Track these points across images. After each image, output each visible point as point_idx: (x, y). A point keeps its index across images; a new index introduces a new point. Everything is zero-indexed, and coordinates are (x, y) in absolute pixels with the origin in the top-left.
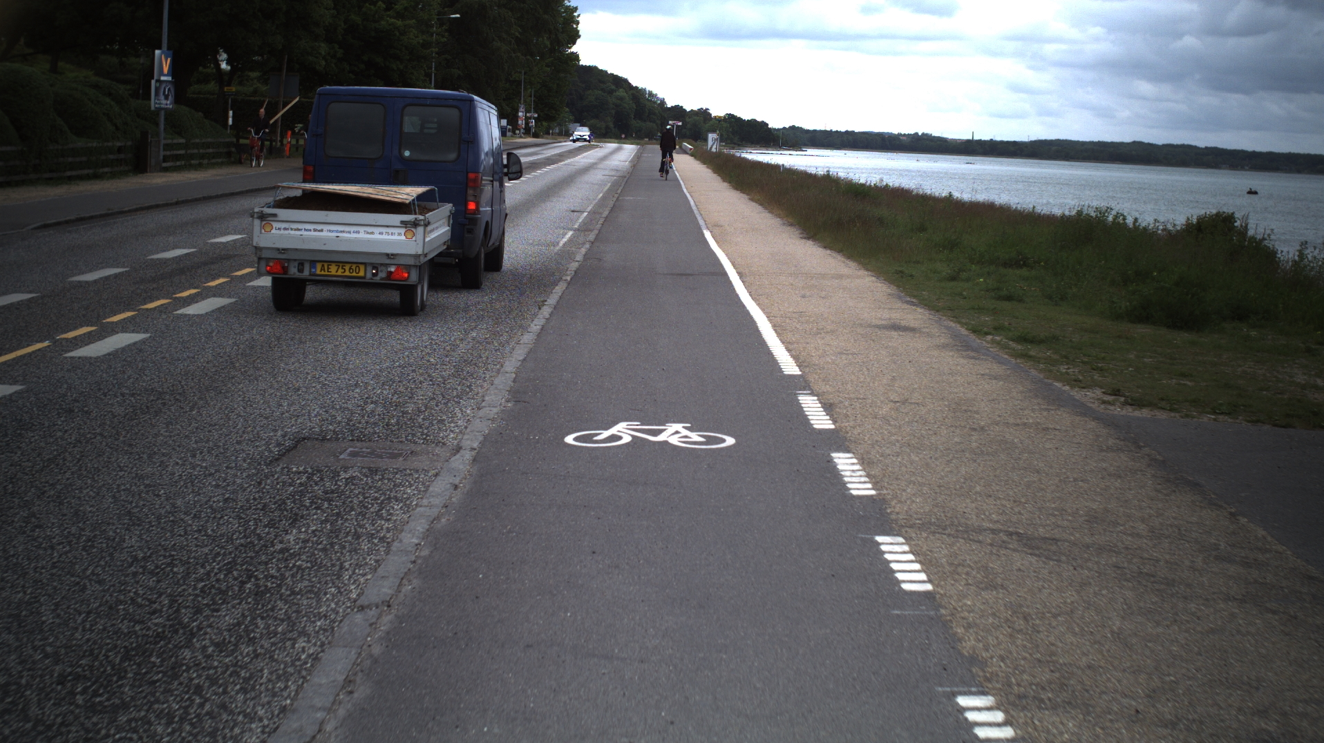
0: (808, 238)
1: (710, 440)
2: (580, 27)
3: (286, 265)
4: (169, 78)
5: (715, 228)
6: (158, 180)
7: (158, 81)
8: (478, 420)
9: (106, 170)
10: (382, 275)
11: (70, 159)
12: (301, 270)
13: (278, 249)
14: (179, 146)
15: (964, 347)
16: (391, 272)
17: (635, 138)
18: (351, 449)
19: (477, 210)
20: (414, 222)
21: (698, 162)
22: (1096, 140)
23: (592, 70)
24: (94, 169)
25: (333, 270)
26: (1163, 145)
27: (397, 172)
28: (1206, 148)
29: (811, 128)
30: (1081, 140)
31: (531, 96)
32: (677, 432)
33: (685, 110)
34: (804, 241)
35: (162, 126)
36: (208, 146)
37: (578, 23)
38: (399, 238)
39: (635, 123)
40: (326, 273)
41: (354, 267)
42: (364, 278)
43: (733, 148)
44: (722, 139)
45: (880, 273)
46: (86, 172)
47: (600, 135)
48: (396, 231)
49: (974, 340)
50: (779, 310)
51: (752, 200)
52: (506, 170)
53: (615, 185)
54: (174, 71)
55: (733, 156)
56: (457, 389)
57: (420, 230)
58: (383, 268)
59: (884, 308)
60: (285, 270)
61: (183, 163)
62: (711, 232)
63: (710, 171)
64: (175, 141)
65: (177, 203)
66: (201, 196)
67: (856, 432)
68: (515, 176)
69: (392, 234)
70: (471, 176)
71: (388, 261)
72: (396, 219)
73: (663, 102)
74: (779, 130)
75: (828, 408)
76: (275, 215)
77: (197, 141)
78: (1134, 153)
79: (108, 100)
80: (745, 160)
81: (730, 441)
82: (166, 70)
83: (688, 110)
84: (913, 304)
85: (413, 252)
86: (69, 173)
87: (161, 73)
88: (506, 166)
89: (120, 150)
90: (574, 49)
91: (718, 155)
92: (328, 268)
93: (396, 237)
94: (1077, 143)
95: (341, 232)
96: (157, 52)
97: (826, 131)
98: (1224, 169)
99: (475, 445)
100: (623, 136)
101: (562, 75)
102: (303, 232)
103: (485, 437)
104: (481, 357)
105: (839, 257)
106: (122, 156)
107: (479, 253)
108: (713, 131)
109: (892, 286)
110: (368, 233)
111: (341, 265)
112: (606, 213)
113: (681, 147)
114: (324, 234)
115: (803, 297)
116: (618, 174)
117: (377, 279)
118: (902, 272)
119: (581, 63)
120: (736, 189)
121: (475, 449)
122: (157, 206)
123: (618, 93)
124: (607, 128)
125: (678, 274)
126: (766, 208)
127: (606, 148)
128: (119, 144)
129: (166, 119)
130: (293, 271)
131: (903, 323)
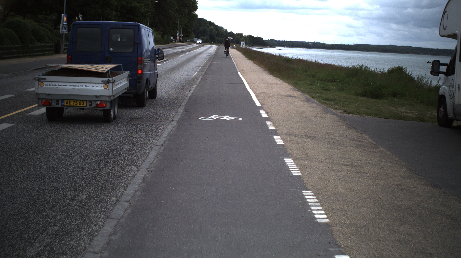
0: (270, 74)
1: (236, 119)
2: (198, 5)
3: (50, 101)
5: (242, 71)
6: (62, 56)
8: (177, 115)
9: (47, 53)
10: (94, 105)
11: (36, 49)
12: (57, 104)
13: (47, 94)
15: (308, 101)
16: (98, 104)
17: (217, 43)
18: (145, 120)
19: (142, 74)
20: (108, 81)
21: (238, 51)
22: (377, 44)
23: (202, 19)
24: (43, 52)
25: (72, 103)
26: (400, 46)
27: (107, 57)
28: (415, 47)
29: (278, 40)
30: (372, 44)
31: (181, 28)
32: (228, 117)
33: (234, 34)
34: (264, 71)
35: (64, 39)
37: (197, 4)
38: (101, 88)
39: (217, 38)
40: (69, 105)
41: (81, 102)
42: (86, 107)
43: (251, 47)
44: (246, 44)
45: (289, 83)
47: (205, 42)
48: (100, 85)
49: (312, 99)
51: (254, 63)
52: (156, 56)
53: (210, 58)
55: (250, 49)
56: (170, 109)
57: (110, 85)
58: (94, 102)
59: (288, 92)
60: (50, 104)
62: (240, 72)
63: (241, 54)
67: (273, 118)
68: (161, 58)
69: (98, 86)
70: (139, 58)
71: (96, 99)
72: (99, 79)
73: (226, 31)
74: (266, 40)
75: (267, 113)
76: (45, 79)
78: (390, 49)
80: (254, 50)
81: (241, 119)
84: (297, 91)
85: (107, 95)
87: (64, 22)
88: (157, 54)
89: (51, 46)
90: (196, 13)
91: (244, 49)
92: (70, 103)
94: (370, 45)
95: (75, 86)
96: (62, 15)
97: (283, 41)
98: (421, 54)
100: (213, 42)
101: (192, 21)
102: (58, 86)
105: (279, 79)
106: (51, 48)
108: (243, 41)
110: (87, 86)
111: (75, 101)
112: (207, 67)
113: (232, 46)
114: (67, 87)
115: (266, 89)
116: (211, 55)
117: (92, 107)
118: (296, 83)
119: (198, 17)
120: (250, 60)
121: (177, 121)
123: (211, 27)
124: (207, 39)
125: (230, 83)
126: (258, 65)
127: (207, 46)
129: (65, 36)
130: (54, 104)
131: (293, 95)
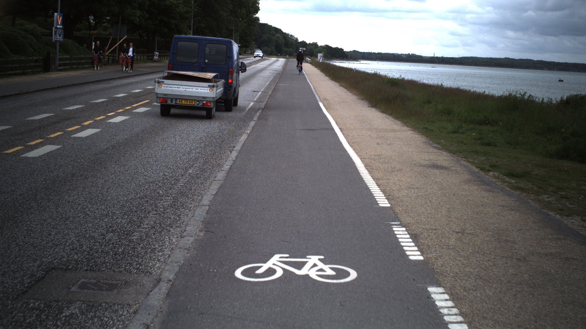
0: (372, 107)
1: (339, 274)
2: (260, 6)
4: (61, 27)
5: (325, 101)
6: (53, 75)
7: (56, 28)
8: (178, 250)
9: (29, 70)
10: (201, 104)
11: (10, 66)
12: (172, 102)
13: (164, 94)
14: (67, 59)
16: (204, 103)
17: (284, 56)
18: (83, 280)
19: (232, 83)
20: (213, 86)
21: (314, 67)
23: (265, 25)
24: (23, 70)
25: (183, 102)
26: (518, 59)
27: (203, 67)
28: (537, 61)
29: (362, 51)
30: (482, 57)
32: (315, 265)
34: (371, 108)
35: (58, 49)
36: (82, 59)
37: (259, 4)
39: (284, 49)
40: (181, 103)
41: (191, 101)
42: (194, 105)
43: (329, 60)
44: (324, 56)
45: (415, 128)
46: (18, 71)
47: (268, 53)
50: (367, 154)
51: (341, 86)
52: (240, 69)
53: (275, 78)
54: (63, 23)
55: (330, 64)
56: (170, 218)
57: (215, 89)
58: (201, 102)
59: (425, 152)
60: (166, 101)
61: (69, 67)
62: (323, 103)
63: (319, 71)
64: (65, 57)
65: (58, 88)
66: (71, 84)
67: (439, 264)
68: (243, 71)
69: (205, 90)
70: (230, 70)
71: (203, 99)
72: (206, 84)
73: (297, 39)
74: (348, 52)
76: (163, 82)
77: (76, 56)
78: (505, 63)
79: (31, 37)
81: (353, 274)
82: (59, 23)
83: (308, 43)
85: (212, 96)
86: (9, 72)
87: (58, 24)
88: (240, 67)
89: (36, 61)
90: (257, 15)
91: (323, 64)
93: (206, 91)
94: (480, 58)
95: (187, 88)
96: (56, 14)
97: (369, 53)
98: (546, 70)
99: (171, 277)
100: (279, 55)
101: (252, 27)
102: (173, 88)
103: (181, 268)
104: (191, 190)
105: (391, 118)
106: (38, 64)
107: (232, 98)
108: (321, 52)
109: (423, 136)
110: (196, 89)
111: (186, 100)
112: (270, 93)
114: (181, 89)
115: (378, 144)
116: (277, 72)
117: (199, 106)
118: (426, 128)
119: (260, 22)
120: (333, 80)
121: (171, 281)
122: (47, 89)
123: (277, 35)
124: (272, 51)
125: (308, 130)
126: (348, 90)
127: (271, 60)
128: (35, 58)
129: (60, 46)
130: (169, 102)
131: (439, 163)
